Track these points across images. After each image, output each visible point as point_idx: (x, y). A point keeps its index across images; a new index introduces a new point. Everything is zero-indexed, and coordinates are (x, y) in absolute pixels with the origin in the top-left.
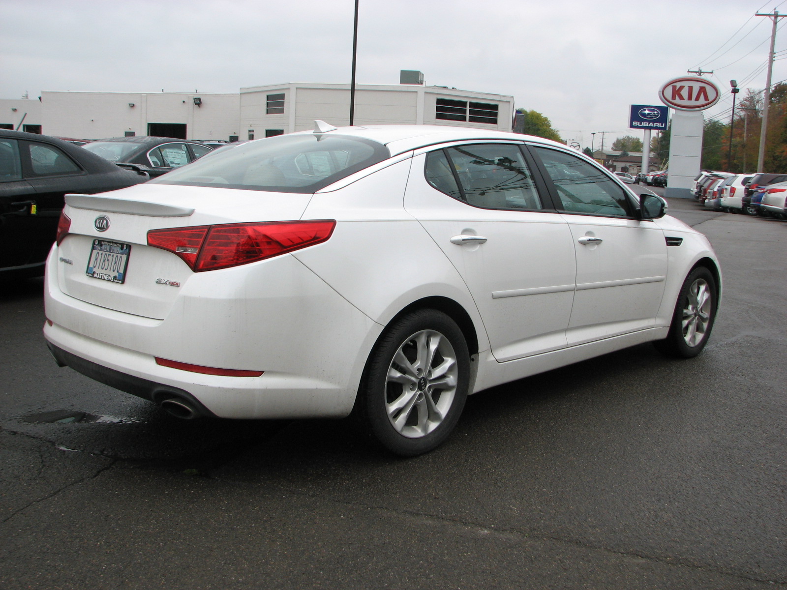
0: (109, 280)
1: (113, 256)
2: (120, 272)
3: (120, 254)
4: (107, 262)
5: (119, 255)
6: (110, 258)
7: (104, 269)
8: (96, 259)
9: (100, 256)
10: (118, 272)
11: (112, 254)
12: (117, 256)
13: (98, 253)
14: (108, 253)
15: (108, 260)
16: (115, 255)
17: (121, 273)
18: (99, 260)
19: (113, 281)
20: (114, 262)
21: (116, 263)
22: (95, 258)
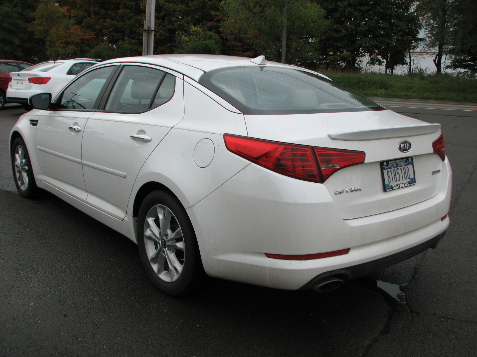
0: (406, 187)
1: (401, 169)
2: (410, 178)
3: (406, 165)
4: (397, 175)
5: (406, 167)
6: (399, 171)
7: (397, 180)
8: (389, 176)
9: (390, 172)
10: (409, 178)
11: (399, 168)
12: (404, 168)
13: (388, 171)
14: (396, 169)
15: (398, 173)
16: (402, 168)
17: (412, 178)
18: (390, 176)
19: (409, 186)
20: (403, 173)
21: (405, 173)
22: (387, 176)
